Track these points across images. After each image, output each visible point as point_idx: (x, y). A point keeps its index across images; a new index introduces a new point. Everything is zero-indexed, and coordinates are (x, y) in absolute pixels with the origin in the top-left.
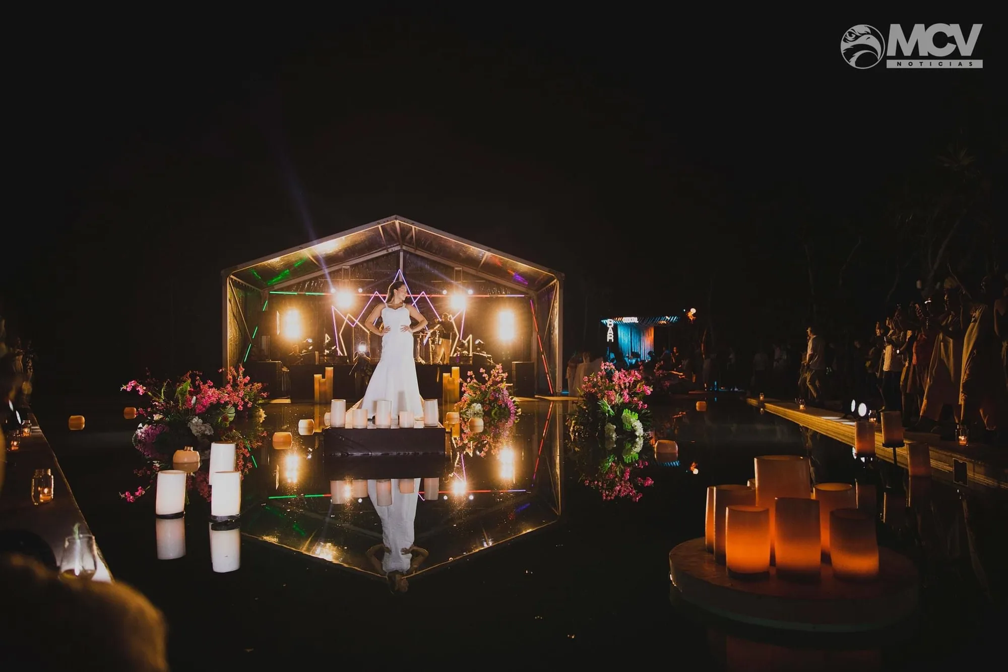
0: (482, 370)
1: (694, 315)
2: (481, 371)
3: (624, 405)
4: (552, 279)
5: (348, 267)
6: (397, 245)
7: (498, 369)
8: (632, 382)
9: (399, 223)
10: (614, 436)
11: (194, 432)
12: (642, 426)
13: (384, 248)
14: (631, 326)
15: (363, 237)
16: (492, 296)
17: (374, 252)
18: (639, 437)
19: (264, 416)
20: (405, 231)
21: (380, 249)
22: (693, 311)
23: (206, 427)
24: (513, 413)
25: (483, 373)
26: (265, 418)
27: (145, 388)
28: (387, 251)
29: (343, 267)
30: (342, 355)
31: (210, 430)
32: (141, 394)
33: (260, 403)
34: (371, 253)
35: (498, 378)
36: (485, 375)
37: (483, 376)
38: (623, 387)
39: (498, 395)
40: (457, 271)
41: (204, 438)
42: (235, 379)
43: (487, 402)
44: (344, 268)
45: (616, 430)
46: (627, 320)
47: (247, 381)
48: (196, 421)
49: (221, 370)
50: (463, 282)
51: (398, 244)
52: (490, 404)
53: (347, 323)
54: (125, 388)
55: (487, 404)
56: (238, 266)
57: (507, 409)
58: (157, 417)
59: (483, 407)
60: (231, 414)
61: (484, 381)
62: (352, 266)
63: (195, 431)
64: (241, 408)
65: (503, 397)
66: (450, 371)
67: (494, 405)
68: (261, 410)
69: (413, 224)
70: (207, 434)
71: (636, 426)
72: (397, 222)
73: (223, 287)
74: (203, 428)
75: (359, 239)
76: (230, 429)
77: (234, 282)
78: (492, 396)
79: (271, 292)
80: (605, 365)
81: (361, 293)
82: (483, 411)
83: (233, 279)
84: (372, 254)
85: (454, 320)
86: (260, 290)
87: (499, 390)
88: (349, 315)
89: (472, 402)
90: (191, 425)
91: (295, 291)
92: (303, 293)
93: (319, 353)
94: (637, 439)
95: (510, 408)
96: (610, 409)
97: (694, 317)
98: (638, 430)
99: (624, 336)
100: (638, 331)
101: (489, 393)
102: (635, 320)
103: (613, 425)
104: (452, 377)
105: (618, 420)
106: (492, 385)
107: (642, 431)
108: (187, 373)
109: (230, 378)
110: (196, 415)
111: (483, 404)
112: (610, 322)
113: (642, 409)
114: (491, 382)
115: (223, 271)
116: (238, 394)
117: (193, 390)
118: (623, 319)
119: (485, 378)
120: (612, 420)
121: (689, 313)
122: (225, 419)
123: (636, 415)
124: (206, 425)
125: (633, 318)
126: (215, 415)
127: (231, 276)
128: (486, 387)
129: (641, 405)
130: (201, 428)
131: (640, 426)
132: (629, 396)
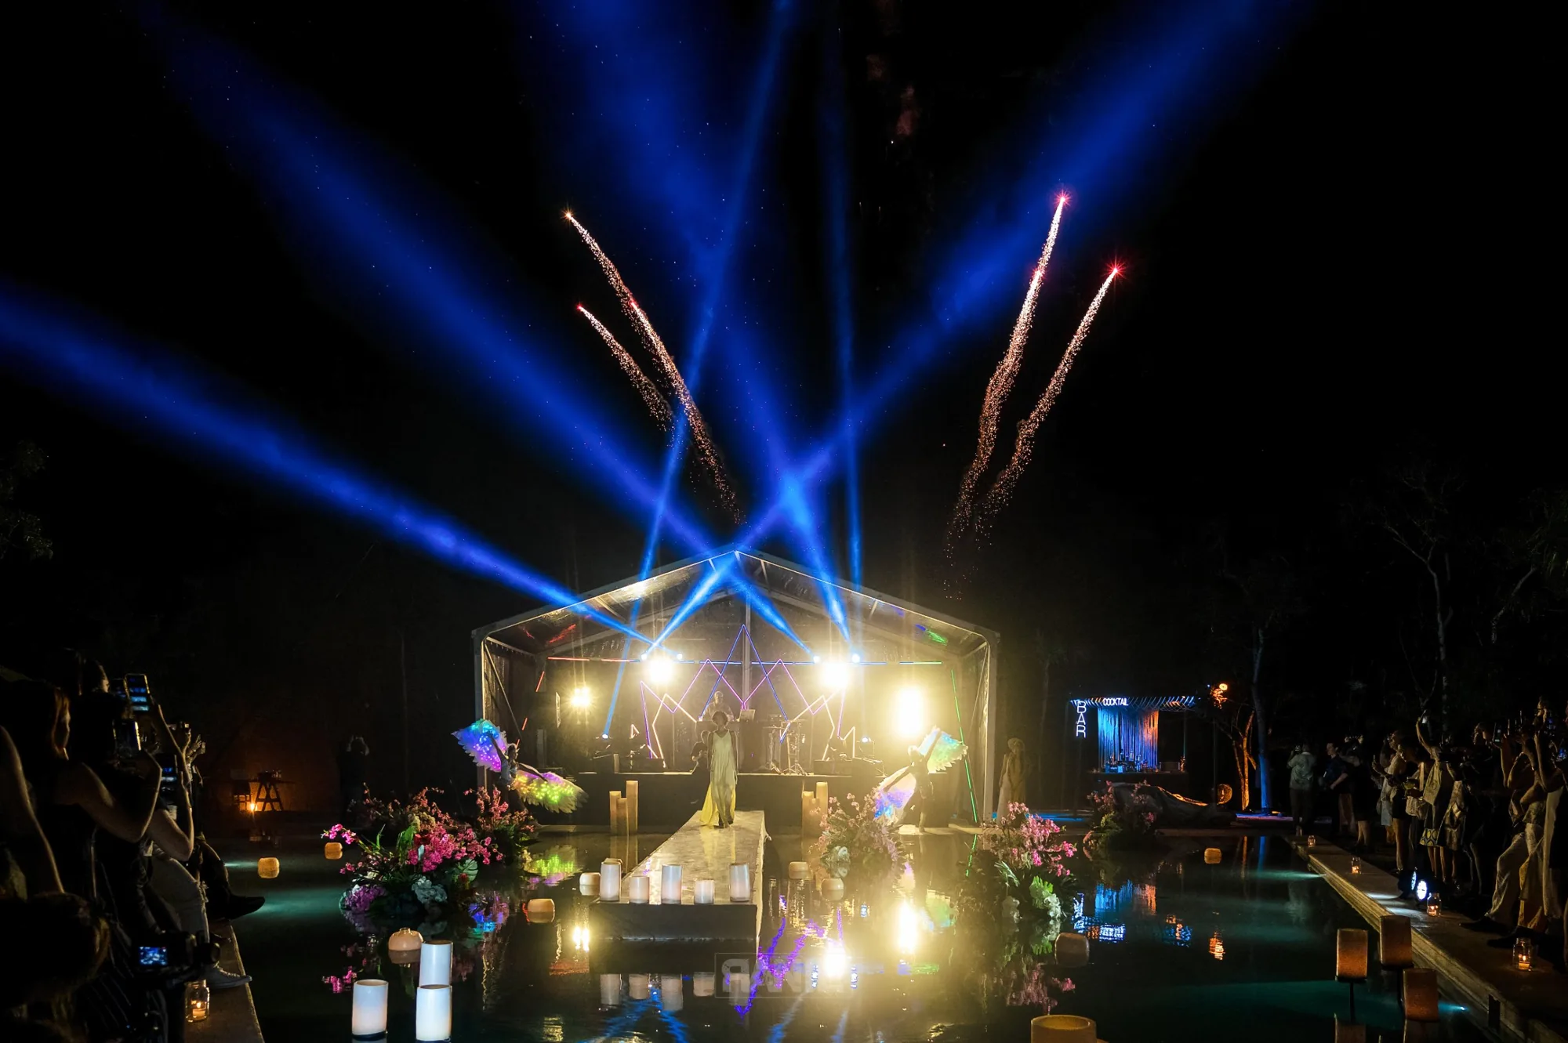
0: (849, 796)
1: (1224, 694)
2: (848, 798)
3: (1035, 871)
4: (980, 641)
5: (664, 622)
6: (741, 585)
8: (1047, 836)
9: (740, 555)
10: (1015, 916)
11: (420, 897)
12: (1059, 903)
13: (721, 589)
14: (1114, 710)
16: (889, 663)
18: (1054, 918)
19: (529, 859)
20: (750, 565)
22: (1223, 687)
23: (436, 890)
24: (895, 862)
25: (851, 800)
27: (354, 834)
28: (727, 593)
29: (658, 619)
30: (657, 757)
31: (442, 895)
32: (349, 843)
33: (525, 840)
35: (875, 808)
36: (854, 804)
37: (853, 804)
38: (1036, 842)
39: (874, 834)
40: (835, 625)
41: (433, 906)
42: (488, 805)
43: (857, 845)
45: (1019, 908)
46: (1110, 701)
47: (504, 810)
48: (423, 882)
49: (467, 792)
50: (843, 643)
52: (860, 848)
53: (664, 708)
54: (327, 835)
55: (856, 847)
56: (498, 623)
57: (886, 855)
58: (370, 875)
59: (849, 852)
60: (471, 869)
61: (852, 812)
63: (422, 896)
64: (487, 861)
65: (880, 837)
66: (814, 788)
67: (867, 849)
68: (526, 851)
69: (761, 556)
70: (438, 900)
71: (1049, 902)
72: (736, 554)
73: (476, 657)
74: (432, 892)
75: (680, 578)
76: (470, 891)
77: (492, 647)
78: (865, 835)
79: (549, 658)
80: (1013, 807)
81: (685, 661)
82: (850, 858)
83: (490, 642)
85: (828, 703)
86: (534, 656)
87: (874, 827)
88: (666, 695)
89: (835, 843)
90: (417, 888)
91: (585, 656)
92: (598, 659)
93: (620, 755)
94: (1051, 922)
95: (891, 853)
96: (1012, 875)
97: (1224, 697)
98: (1054, 909)
99: (1107, 726)
100: (1130, 718)
101: (859, 832)
102: (1124, 702)
103: (1016, 899)
104: (817, 797)
105: (1023, 892)
106: (864, 818)
107: (1059, 910)
108: (421, 791)
109: (481, 804)
110: (423, 874)
111: (850, 847)
112: (1081, 704)
113: (1062, 876)
114: (864, 814)
115: (474, 632)
116: (484, 842)
117: (419, 836)
118: (1104, 700)
119: (855, 807)
120: (1015, 892)
121: (1215, 692)
122: (464, 879)
123: (1051, 886)
124: (436, 887)
125: (1119, 699)
126: (449, 873)
127: (489, 638)
128: (857, 820)
129: (1062, 870)
130: (429, 893)
131: (1056, 903)
132: (1042, 857)
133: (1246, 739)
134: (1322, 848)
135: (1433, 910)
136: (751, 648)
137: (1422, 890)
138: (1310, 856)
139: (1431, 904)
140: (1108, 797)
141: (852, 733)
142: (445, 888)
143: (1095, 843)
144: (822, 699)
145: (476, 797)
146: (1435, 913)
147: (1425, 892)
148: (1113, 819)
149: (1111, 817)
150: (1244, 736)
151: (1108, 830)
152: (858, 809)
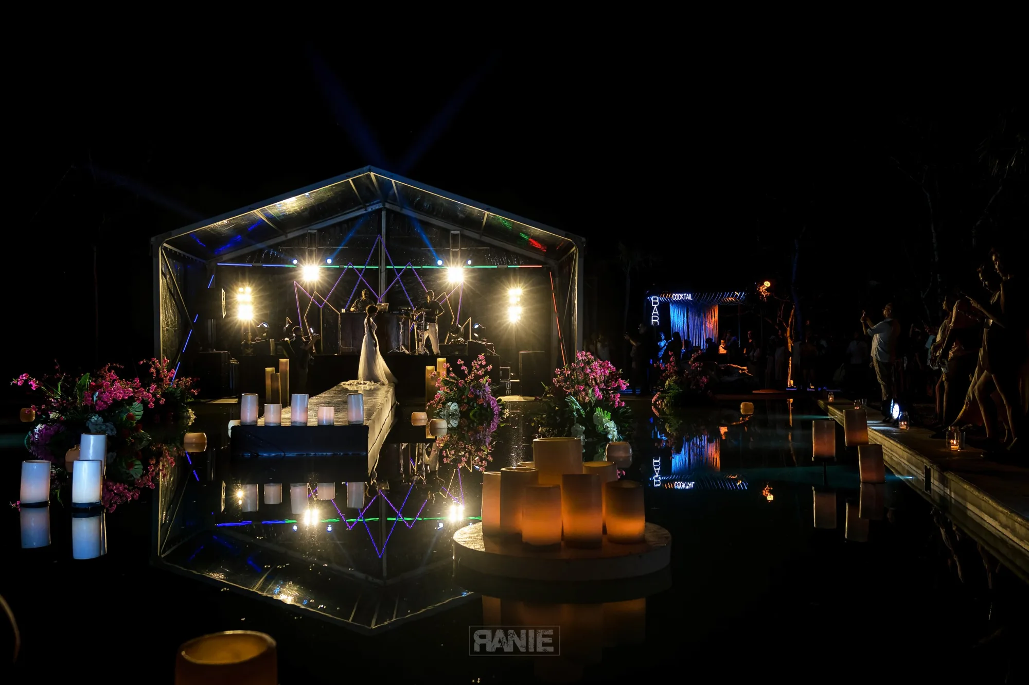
0: (460, 362)
1: (768, 289)
2: (458, 363)
3: (598, 404)
4: (571, 246)
5: (315, 231)
6: (378, 203)
7: (481, 360)
8: (607, 376)
9: (375, 175)
12: (616, 428)
13: (362, 206)
14: (681, 304)
15: (330, 194)
16: (500, 266)
17: (348, 211)
18: (612, 440)
19: (193, 417)
20: (385, 186)
21: (356, 208)
22: (767, 284)
23: (107, 426)
24: (496, 414)
25: (461, 365)
26: (194, 420)
27: (38, 382)
28: (366, 210)
29: (309, 231)
31: (112, 430)
32: (35, 389)
33: (190, 402)
34: (345, 212)
35: (480, 372)
36: (464, 368)
38: (598, 381)
39: (479, 392)
40: (455, 236)
43: (465, 401)
44: (309, 233)
45: (584, 433)
46: (678, 297)
47: (172, 376)
48: (95, 419)
49: (142, 362)
50: (461, 249)
51: (378, 201)
52: (468, 403)
53: (313, 303)
54: (16, 382)
55: (465, 403)
56: (173, 232)
57: (489, 410)
58: (52, 416)
59: (459, 407)
60: (137, 410)
61: (462, 375)
62: (320, 230)
64: (151, 405)
65: (485, 395)
66: (434, 363)
67: (473, 404)
68: (190, 410)
69: (391, 177)
70: (109, 434)
71: (608, 427)
72: (372, 174)
73: (154, 259)
74: (104, 427)
76: (136, 429)
77: (169, 253)
78: (472, 393)
79: (218, 264)
80: (582, 355)
81: (331, 264)
82: (460, 412)
83: (167, 248)
84: (345, 214)
85: (449, 298)
86: (204, 261)
87: (479, 386)
88: (315, 293)
89: (447, 400)
90: (90, 424)
91: (249, 262)
93: (275, 341)
95: (493, 408)
96: (579, 407)
97: (768, 292)
98: (611, 432)
99: (677, 318)
100: (696, 309)
101: (467, 390)
102: (689, 297)
103: (582, 426)
104: (437, 371)
105: (589, 421)
106: (472, 380)
107: (616, 433)
108: (105, 366)
109: (153, 373)
110: (96, 413)
111: (460, 403)
112: (655, 300)
113: (619, 407)
114: (472, 376)
115: (153, 239)
116: (149, 389)
117: (94, 384)
118: (673, 296)
119: (463, 370)
120: (581, 421)
121: (761, 288)
122: (131, 417)
123: (609, 414)
124: (107, 424)
125: (685, 294)
126: (119, 412)
127: (165, 245)
128: (466, 382)
129: (618, 402)
130: (101, 428)
131: (614, 428)
132: (603, 392)
133: (789, 329)
134: (838, 401)
135: (903, 425)
136: (386, 255)
137: (896, 411)
138: (829, 407)
139: (901, 421)
140: (670, 364)
141: (469, 323)
142: (115, 425)
143: (661, 402)
144: (444, 294)
145: (150, 366)
146: (905, 427)
147: (898, 412)
148: (675, 382)
149: (673, 380)
150: (788, 326)
151: (671, 391)
152: (466, 372)
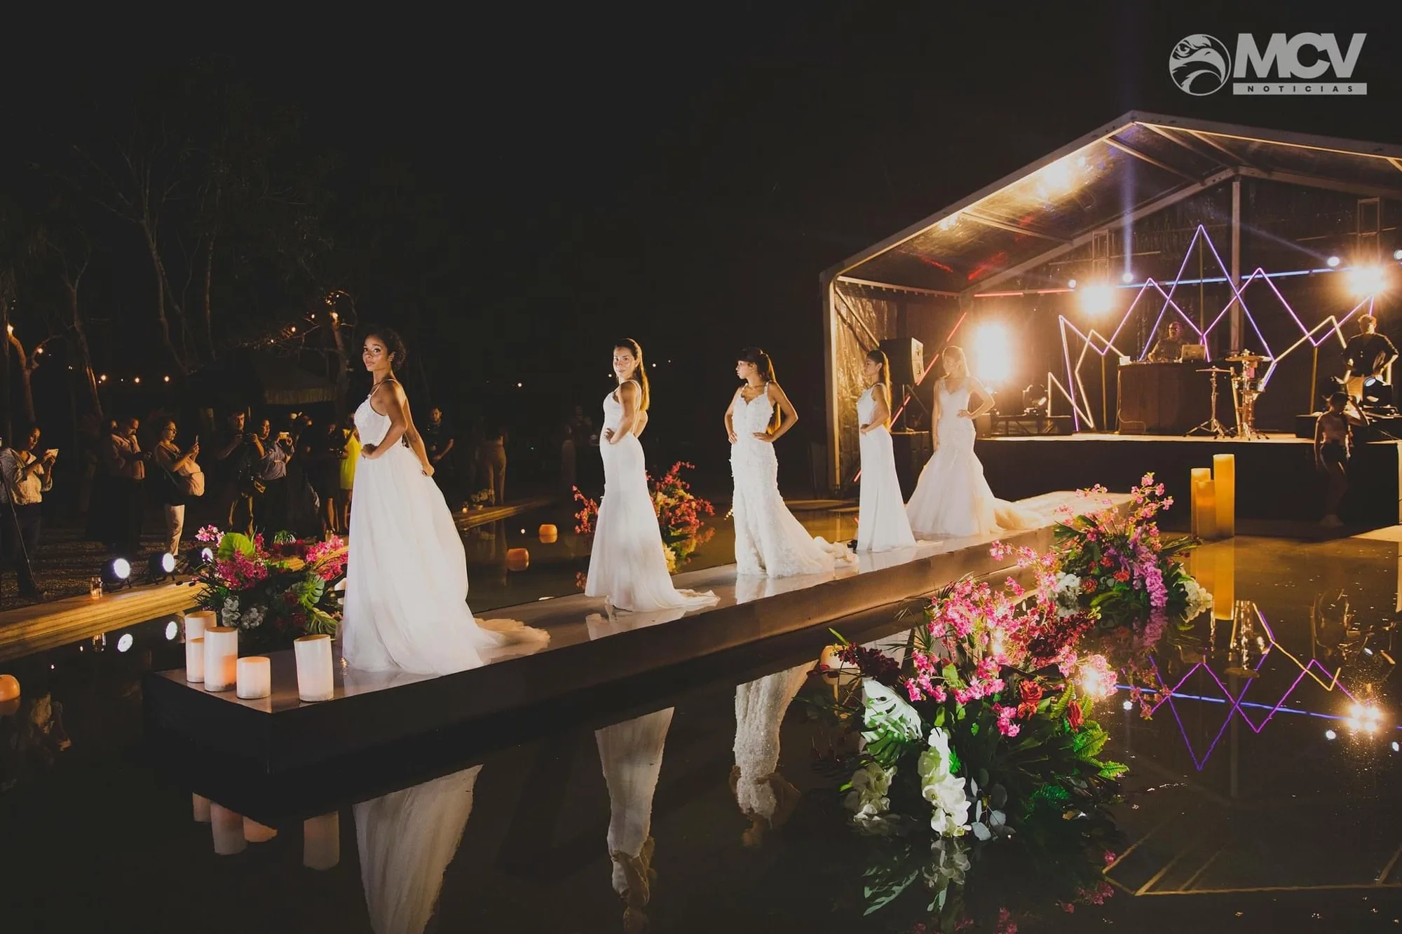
6: (1224, 168)
9: (1158, 128)
28: (1204, 184)
50: (1381, 232)
53: (1091, 348)
72: (1151, 126)
73: (824, 303)
79: (976, 296)
81: (1129, 284)
83: (845, 283)
84: (1166, 196)
85: (1341, 327)
86: (953, 295)
88: (1094, 332)
91: (1021, 289)
104: (1213, 479)
127: (841, 278)
